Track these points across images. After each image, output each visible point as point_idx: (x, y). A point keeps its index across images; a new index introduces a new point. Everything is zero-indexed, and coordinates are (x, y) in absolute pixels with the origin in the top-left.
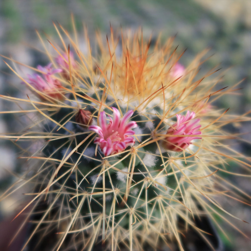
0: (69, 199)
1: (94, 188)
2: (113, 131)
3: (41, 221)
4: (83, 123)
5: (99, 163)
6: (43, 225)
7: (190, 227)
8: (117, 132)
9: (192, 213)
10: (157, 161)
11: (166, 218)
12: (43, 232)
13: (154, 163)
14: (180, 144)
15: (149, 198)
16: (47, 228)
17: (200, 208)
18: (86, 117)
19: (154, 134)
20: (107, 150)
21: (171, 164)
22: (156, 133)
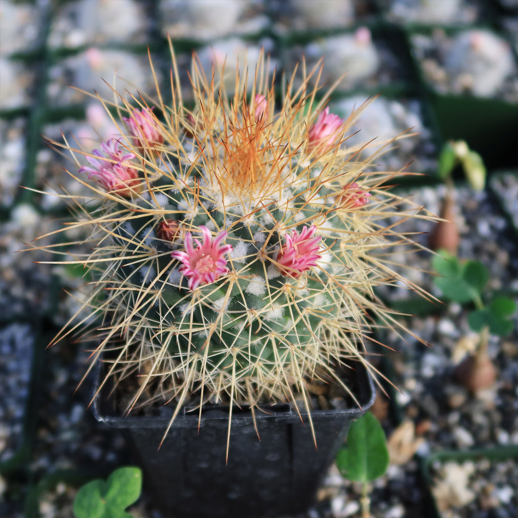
0: (153, 335)
1: (181, 323)
2: (203, 255)
3: (117, 361)
4: (167, 239)
5: (188, 292)
6: (119, 366)
8: (208, 257)
12: (119, 375)
13: (264, 291)
14: (291, 272)
16: (125, 370)
18: (170, 231)
19: (263, 254)
20: (193, 283)
21: (287, 293)
22: (265, 252)
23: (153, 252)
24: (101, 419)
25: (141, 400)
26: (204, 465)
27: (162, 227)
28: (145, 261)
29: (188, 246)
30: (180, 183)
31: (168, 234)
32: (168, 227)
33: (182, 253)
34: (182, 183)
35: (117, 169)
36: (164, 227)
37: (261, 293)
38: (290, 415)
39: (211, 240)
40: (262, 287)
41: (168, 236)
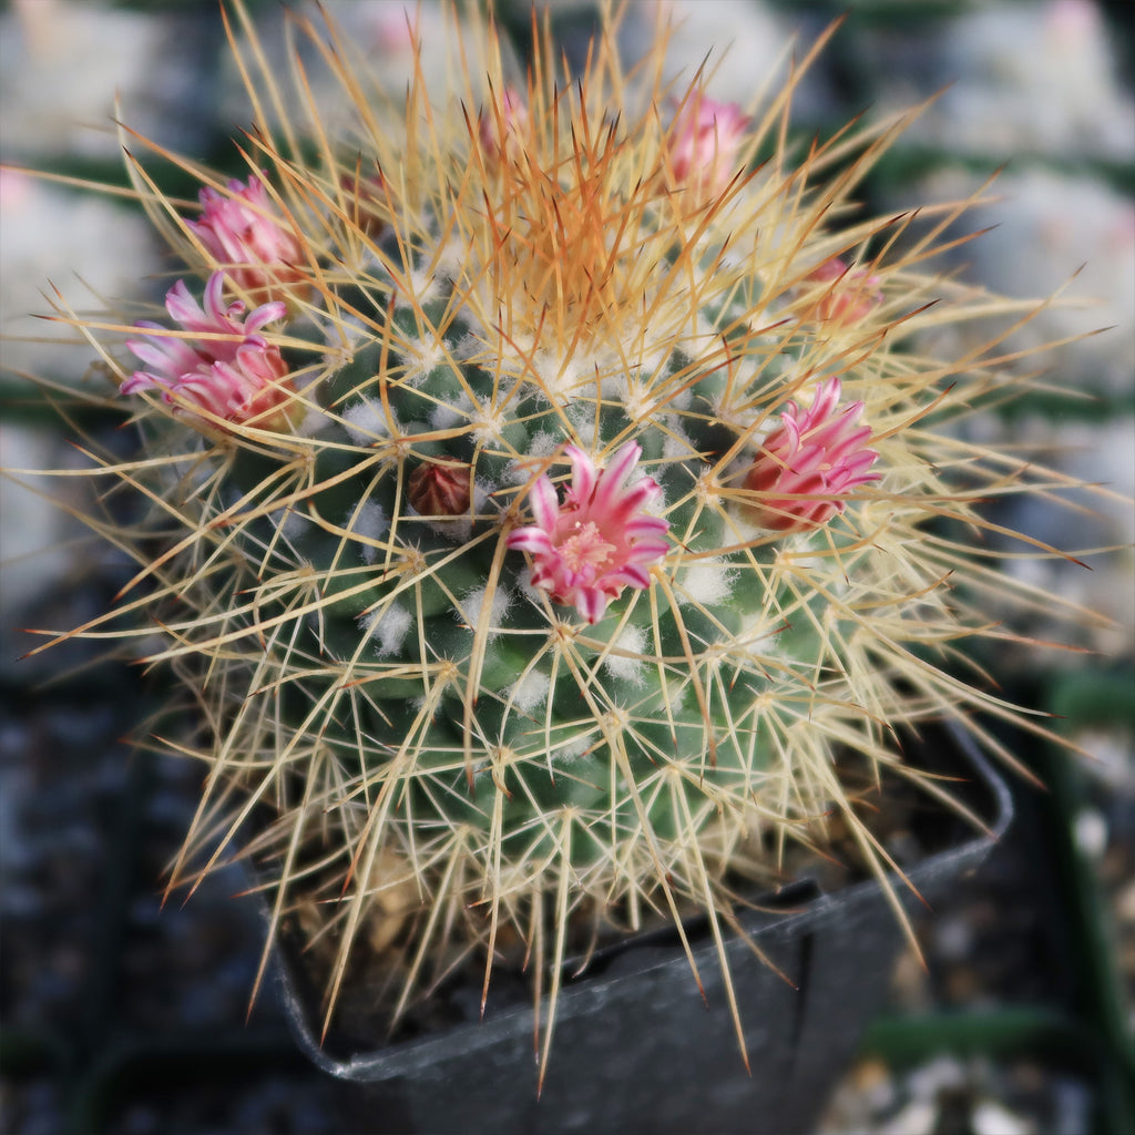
2: (578, 525)
4: (451, 511)
5: (543, 639)
7: (886, 771)
9: (885, 720)
10: (735, 578)
11: (795, 756)
13: (725, 586)
14: (811, 512)
15: (735, 714)
17: (904, 687)
18: (455, 488)
19: (710, 489)
20: (591, 604)
21: (787, 577)
22: (715, 483)
23: (411, 560)
24: (340, 1070)
27: (434, 479)
29: (546, 509)
30: (421, 357)
31: (451, 496)
32: (448, 476)
33: (532, 532)
34: (427, 354)
35: (244, 356)
36: (440, 479)
37: (722, 594)
38: (826, 903)
39: (593, 477)
40: (719, 578)
41: (454, 502)
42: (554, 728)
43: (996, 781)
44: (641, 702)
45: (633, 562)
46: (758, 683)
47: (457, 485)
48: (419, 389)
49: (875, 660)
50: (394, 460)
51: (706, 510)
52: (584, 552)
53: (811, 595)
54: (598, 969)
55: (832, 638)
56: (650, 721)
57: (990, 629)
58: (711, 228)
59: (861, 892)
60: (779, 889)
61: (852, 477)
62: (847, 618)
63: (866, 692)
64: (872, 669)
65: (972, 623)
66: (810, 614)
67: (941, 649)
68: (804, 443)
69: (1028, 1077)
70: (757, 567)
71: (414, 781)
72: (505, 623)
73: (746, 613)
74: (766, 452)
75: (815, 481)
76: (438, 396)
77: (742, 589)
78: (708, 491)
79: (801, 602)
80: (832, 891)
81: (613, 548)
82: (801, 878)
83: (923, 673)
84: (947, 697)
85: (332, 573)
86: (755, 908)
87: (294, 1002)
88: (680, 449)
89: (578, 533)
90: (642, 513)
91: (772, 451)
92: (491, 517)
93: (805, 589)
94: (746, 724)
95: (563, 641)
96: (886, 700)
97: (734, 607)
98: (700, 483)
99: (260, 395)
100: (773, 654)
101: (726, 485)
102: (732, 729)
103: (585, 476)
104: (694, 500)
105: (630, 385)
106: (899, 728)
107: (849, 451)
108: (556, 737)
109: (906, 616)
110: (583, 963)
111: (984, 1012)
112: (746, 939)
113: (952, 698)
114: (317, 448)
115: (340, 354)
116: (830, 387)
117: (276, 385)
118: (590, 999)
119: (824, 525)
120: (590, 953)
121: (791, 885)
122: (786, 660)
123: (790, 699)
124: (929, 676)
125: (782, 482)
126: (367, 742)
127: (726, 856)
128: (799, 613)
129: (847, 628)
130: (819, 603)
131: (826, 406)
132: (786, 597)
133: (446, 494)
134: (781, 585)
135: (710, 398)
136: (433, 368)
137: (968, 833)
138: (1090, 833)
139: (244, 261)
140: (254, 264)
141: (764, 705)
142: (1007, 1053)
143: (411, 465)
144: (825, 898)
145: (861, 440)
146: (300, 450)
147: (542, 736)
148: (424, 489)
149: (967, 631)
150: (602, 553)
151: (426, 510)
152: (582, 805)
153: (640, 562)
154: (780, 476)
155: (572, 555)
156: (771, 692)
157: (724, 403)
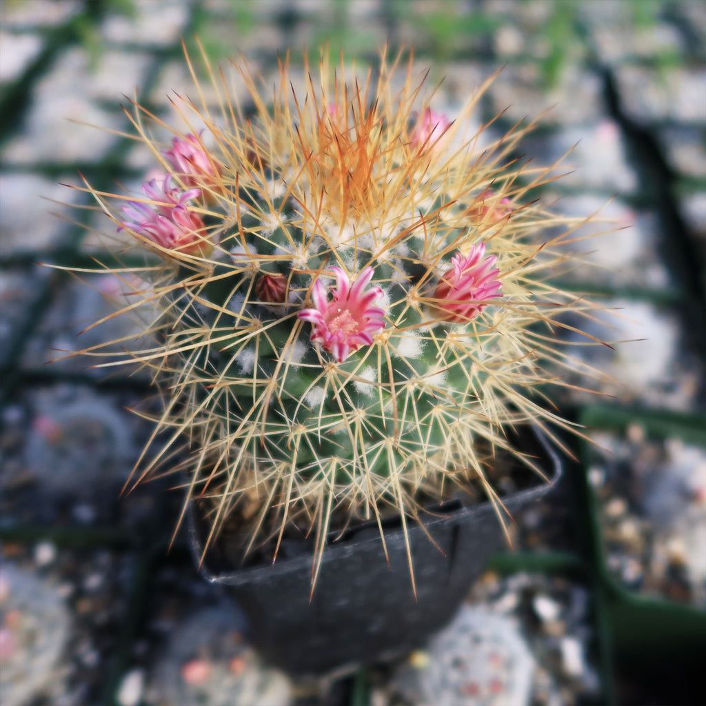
1: (320, 417)
2: (339, 310)
4: (276, 300)
5: (321, 370)
6: (228, 496)
7: (499, 449)
9: (499, 423)
10: (425, 345)
11: (453, 440)
13: (420, 349)
14: (466, 312)
15: (421, 415)
17: (512, 407)
18: (278, 288)
19: (414, 298)
20: (341, 352)
21: (452, 346)
22: (417, 295)
23: (255, 325)
24: (214, 580)
25: (259, 539)
26: (343, 603)
27: (267, 283)
28: (244, 341)
29: (320, 300)
30: (270, 222)
31: (276, 292)
32: (274, 282)
33: (312, 312)
34: (274, 221)
35: (176, 214)
36: (270, 283)
37: (418, 353)
38: (465, 512)
39: (348, 285)
40: (417, 344)
41: (277, 295)
42: (324, 417)
43: (554, 456)
44: (372, 406)
45: (366, 331)
46: (435, 400)
47: (280, 287)
48: (268, 239)
49: (498, 393)
50: (251, 273)
51: (411, 308)
52: (342, 325)
53: (464, 357)
54: (348, 538)
55: (474, 380)
56: (376, 416)
57: (556, 380)
58: (428, 174)
59: (483, 507)
60: (442, 503)
61: (488, 295)
62: (482, 370)
63: (492, 408)
64: (495, 397)
65: (548, 378)
66: (463, 367)
67: (531, 389)
68: (463, 275)
69: (560, 584)
70: (435, 339)
71: (258, 439)
72: (304, 361)
73: (430, 364)
74: (444, 280)
75: (467, 296)
76: (278, 243)
77: (428, 351)
78: (413, 299)
79: (459, 360)
80: (469, 505)
81: (357, 324)
82: (454, 498)
83: (521, 401)
84: (533, 414)
85: (214, 329)
86: (428, 512)
87: (197, 543)
88: (400, 277)
89: (339, 314)
90: (373, 305)
91: (447, 279)
92: (298, 305)
93: (461, 354)
94: (427, 421)
95: (331, 372)
96: (502, 413)
97: (424, 360)
98: (409, 295)
99: (185, 237)
100: (444, 386)
101: (423, 296)
102: (418, 423)
103: (344, 284)
104: (405, 303)
105: (375, 243)
106: (507, 427)
107: (487, 281)
108: (324, 422)
109: (515, 371)
110: (340, 533)
111: (543, 553)
112: (424, 527)
113: (534, 414)
114: (214, 265)
115: (231, 220)
116: (479, 247)
117: (195, 233)
118: (344, 552)
119: (473, 321)
120: (345, 529)
121: (449, 501)
122: (451, 390)
123: (451, 409)
124: (524, 403)
125: (451, 295)
126: (231, 416)
127: (417, 484)
128: (458, 366)
129: (483, 376)
130: (468, 362)
131: (477, 257)
132: (451, 357)
133: (274, 291)
134: (449, 350)
135: (418, 252)
136: (276, 228)
137: (539, 481)
138: (595, 477)
139: (190, 173)
140: (194, 174)
141: (437, 412)
142: (553, 572)
143: (259, 275)
144: (464, 509)
145: (494, 276)
146: (205, 266)
147: (317, 420)
148: (262, 289)
149: (544, 380)
150: (351, 326)
151: (263, 299)
152: (341, 456)
153: (370, 331)
154: (450, 292)
155: (336, 326)
156: (441, 405)
157: (424, 255)
